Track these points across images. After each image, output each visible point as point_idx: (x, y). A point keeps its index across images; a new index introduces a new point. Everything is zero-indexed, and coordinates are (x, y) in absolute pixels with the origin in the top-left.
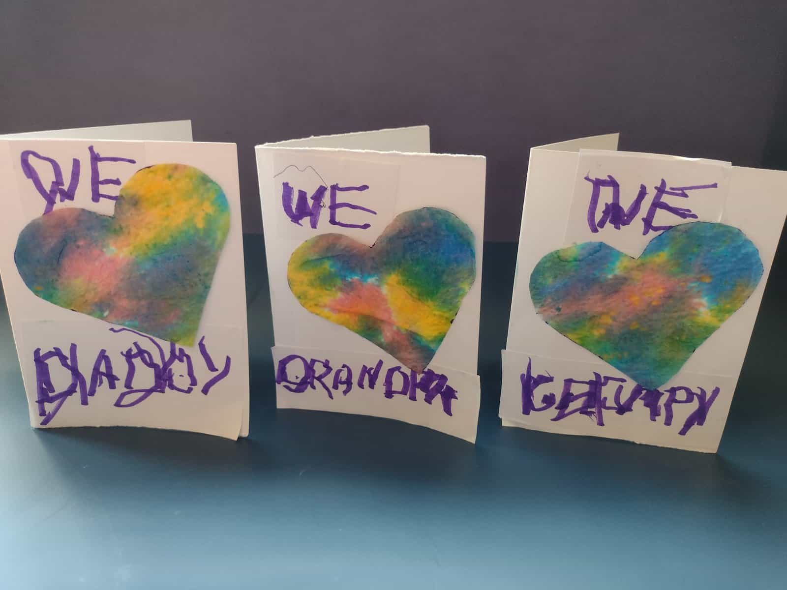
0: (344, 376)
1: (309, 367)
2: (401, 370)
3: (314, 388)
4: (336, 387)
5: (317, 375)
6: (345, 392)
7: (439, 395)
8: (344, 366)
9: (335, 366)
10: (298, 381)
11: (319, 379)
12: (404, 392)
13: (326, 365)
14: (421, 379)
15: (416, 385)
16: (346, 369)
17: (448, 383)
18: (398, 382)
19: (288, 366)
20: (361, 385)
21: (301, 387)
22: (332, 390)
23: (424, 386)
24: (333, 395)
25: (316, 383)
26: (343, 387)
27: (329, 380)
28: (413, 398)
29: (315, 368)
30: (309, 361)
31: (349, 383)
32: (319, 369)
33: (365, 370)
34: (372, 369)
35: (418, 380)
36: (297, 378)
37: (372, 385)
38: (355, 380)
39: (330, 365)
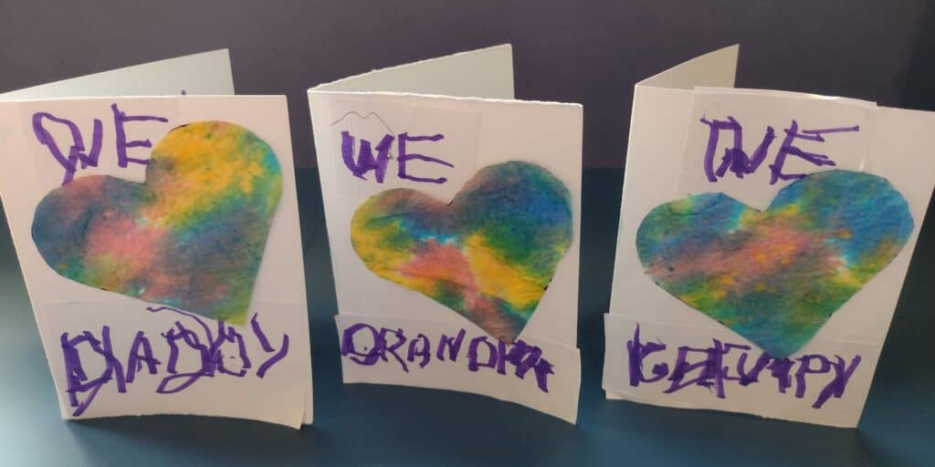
0: (420, 346)
1: (379, 337)
2: (487, 340)
3: (385, 359)
4: (411, 359)
5: (388, 345)
6: (422, 365)
7: (532, 370)
8: (420, 336)
9: (410, 335)
10: (367, 352)
11: (392, 350)
12: (491, 365)
13: (399, 334)
14: (512, 351)
15: (504, 358)
16: (422, 339)
17: (543, 356)
18: (483, 354)
19: (354, 336)
20: (440, 357)
21: (371, 358)
22: (407, 363)
23: (514, 358)
24: (408, 368)
25: (388, 354)
26: (419, 359)
27: (403, 351)
28: (502, 371)
29: (386, 338)
30: (379, 331)
31: (426, 354)
32: (391, 339)
33: (444, 340)
34: (452, 339)
35: (508, 352)
36: (366, 349)
37: (453, 356)
38: (433, 350)
39: (404, 334)
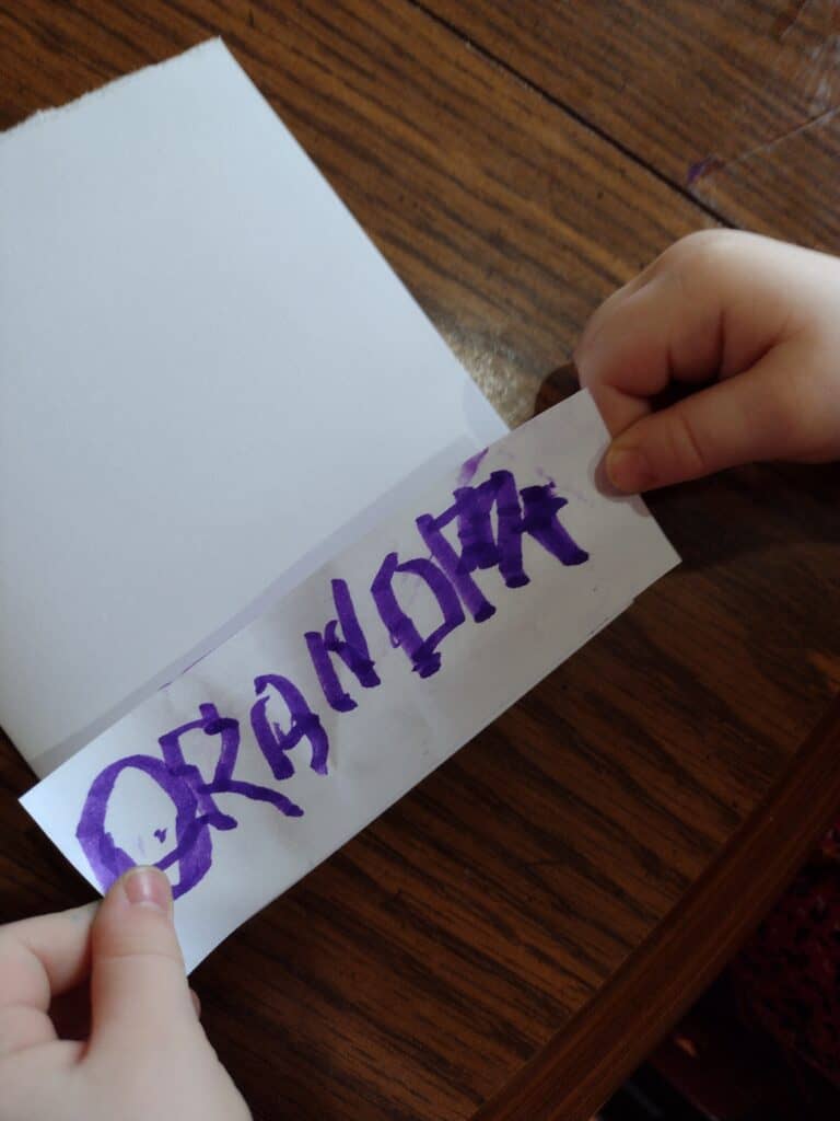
0: (279, 714)
1: (171, 770)
2: (402, 560)
3: (227, 823)
4: (283, 769)
5: (208, 777)
6: (319, 762)
7: (526, 538)
8: (261, 684)
9: (237, 701)
10: (172, 843)
11: (223, 782)
12: (453, 619)
13: (215, 722)
14: (461, 535)
15: (462, 568)
16: (270, 690)
17: (522, 482)
18: (421, 605)
19: (110, 826)
20: (342, 703)
21: (191, 856)
22: (280, 787)
23: (480, 551)
24: (294, 800)
25: (225, 802)
26: (302, 752)
27: (251, 765)
28: (484, 611)
29: (189, 760)
30: (157, 753)
31: (307, 723)
32: (202, 752)
33: (320, 645)
34: (332, 625)
35: (457, 548)
36: (161, 835)
37: (368, 677)
38: (316, 700)
39: (223, 712)
